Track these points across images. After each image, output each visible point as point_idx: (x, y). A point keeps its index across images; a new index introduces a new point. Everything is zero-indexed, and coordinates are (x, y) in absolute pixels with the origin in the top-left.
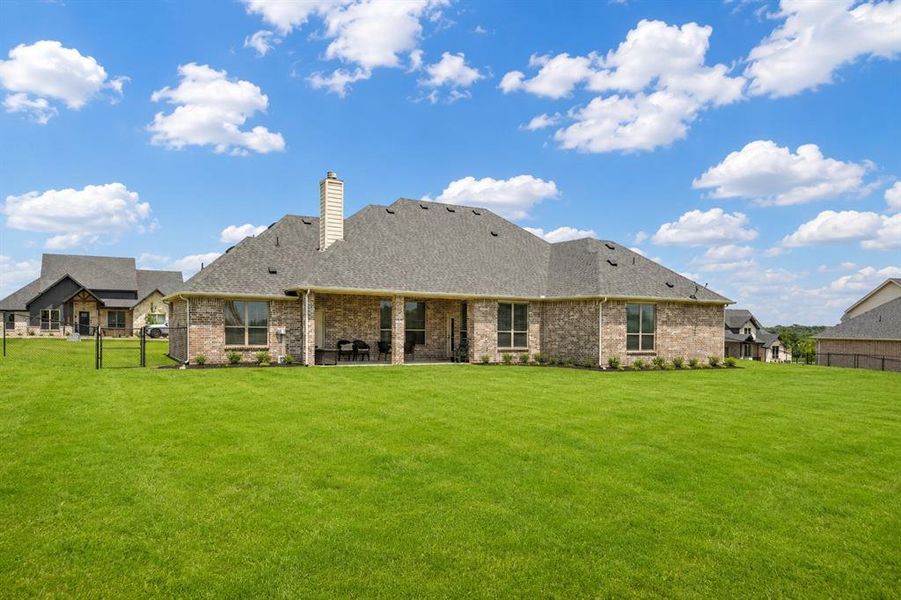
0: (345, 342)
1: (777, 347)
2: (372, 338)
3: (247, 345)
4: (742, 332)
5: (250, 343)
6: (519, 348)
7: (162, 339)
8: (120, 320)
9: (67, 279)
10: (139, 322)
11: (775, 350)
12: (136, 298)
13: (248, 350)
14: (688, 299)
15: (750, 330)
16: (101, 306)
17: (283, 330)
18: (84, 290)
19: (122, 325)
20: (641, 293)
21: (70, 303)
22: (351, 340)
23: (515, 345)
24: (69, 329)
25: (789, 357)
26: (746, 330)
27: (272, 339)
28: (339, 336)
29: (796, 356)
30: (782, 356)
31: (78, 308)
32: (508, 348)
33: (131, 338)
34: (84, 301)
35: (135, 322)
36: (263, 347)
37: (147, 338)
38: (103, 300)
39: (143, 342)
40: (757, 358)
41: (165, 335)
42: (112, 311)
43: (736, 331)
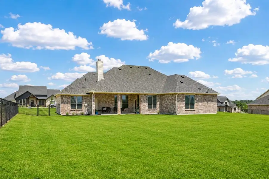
0: (104, 108)
1: (236, 108)
2: (112, 106)
3: (76, 109)
4: (224, 103)
5: (77, 108)
6: (154, 109)
7: (54, 108)
8: (42, 103)
9: (28, 92)
10: (48, 103)
11: (235, 109)
12: (47, 97)
13: (77, 110)
14: (205, 93)
15: (227, 102)
16: (37, 99)
17: (86, 105)
18: (32, 95)
19: (43, 104)
20: (190, 91)
21: (28, 98)
22: (106, 107)
23: (153, 108)
24: (28, 105)
25: (240, 111)
26: (225, 102)
27: (83, 107)
28: (103, 106)
29: (242, 110)
30: (237, 110)
31: (31, 100)
32: (151, 109)
33: (45, 108)
34: (32, 97)
35: (47, 103)
36: (81, 109)
37: (50, 108)
38: (38, 97)
39: (49, 109)
40: (229, 112)
41: (55, 107)
42: (40, 100)
43: (222, 103)
